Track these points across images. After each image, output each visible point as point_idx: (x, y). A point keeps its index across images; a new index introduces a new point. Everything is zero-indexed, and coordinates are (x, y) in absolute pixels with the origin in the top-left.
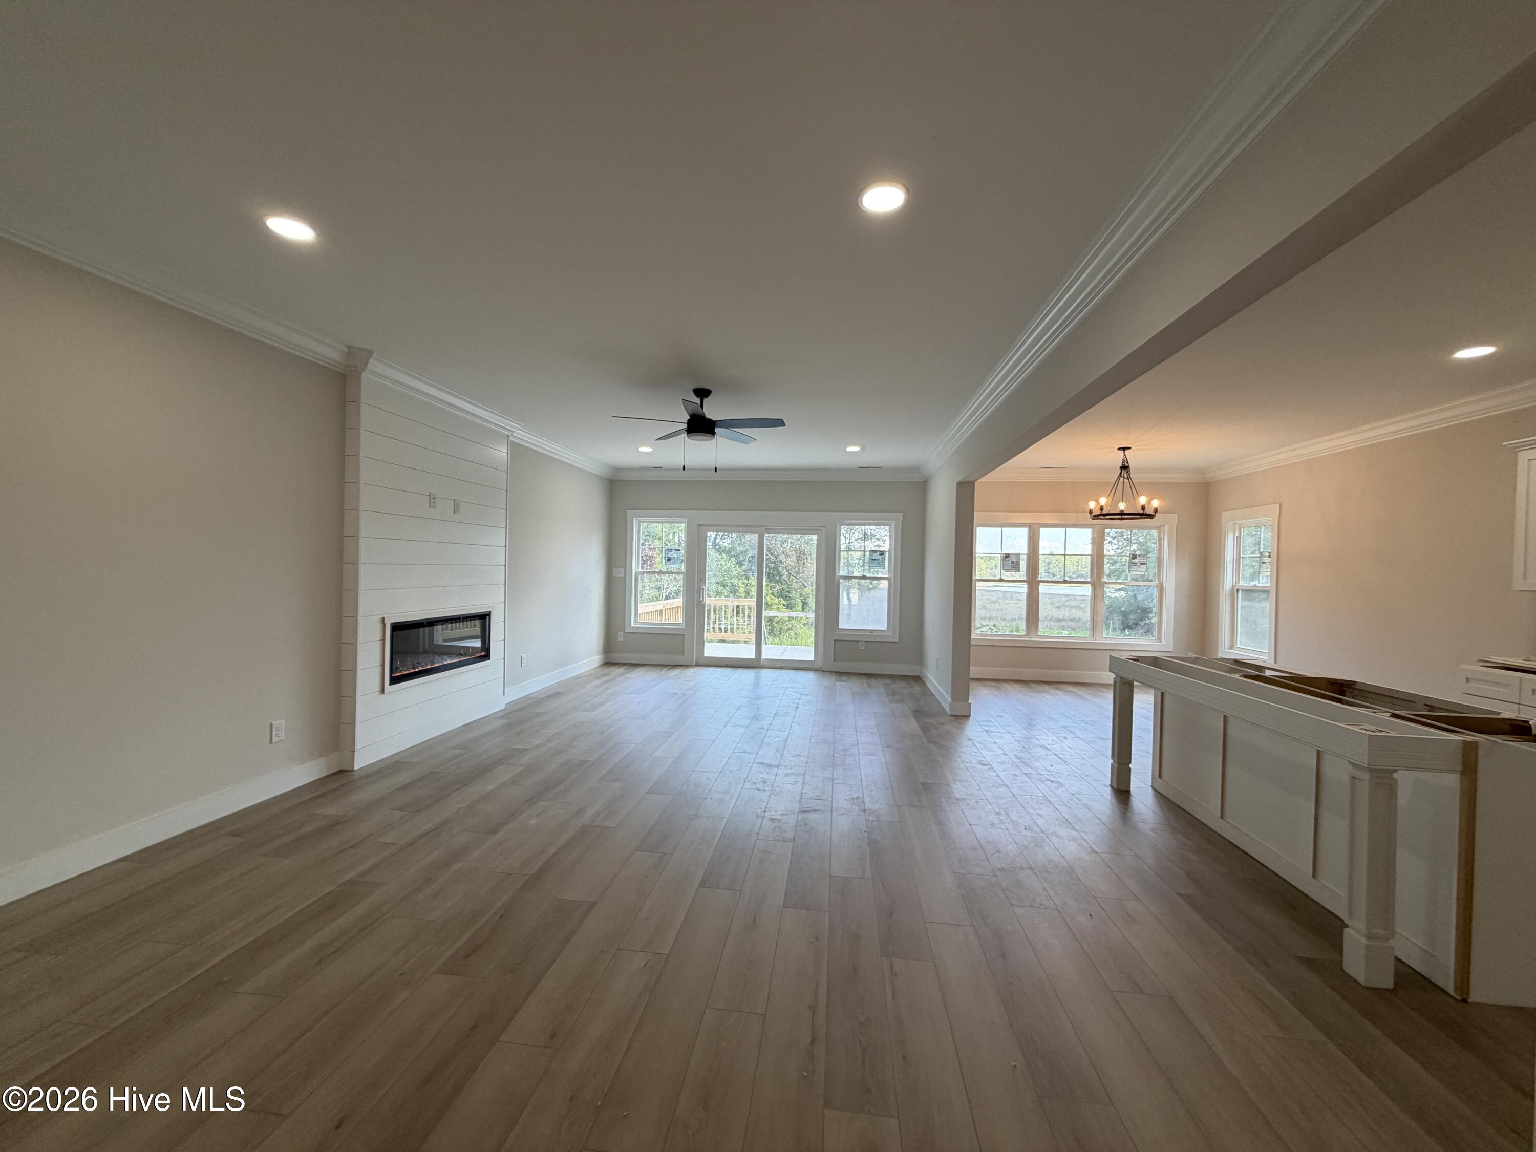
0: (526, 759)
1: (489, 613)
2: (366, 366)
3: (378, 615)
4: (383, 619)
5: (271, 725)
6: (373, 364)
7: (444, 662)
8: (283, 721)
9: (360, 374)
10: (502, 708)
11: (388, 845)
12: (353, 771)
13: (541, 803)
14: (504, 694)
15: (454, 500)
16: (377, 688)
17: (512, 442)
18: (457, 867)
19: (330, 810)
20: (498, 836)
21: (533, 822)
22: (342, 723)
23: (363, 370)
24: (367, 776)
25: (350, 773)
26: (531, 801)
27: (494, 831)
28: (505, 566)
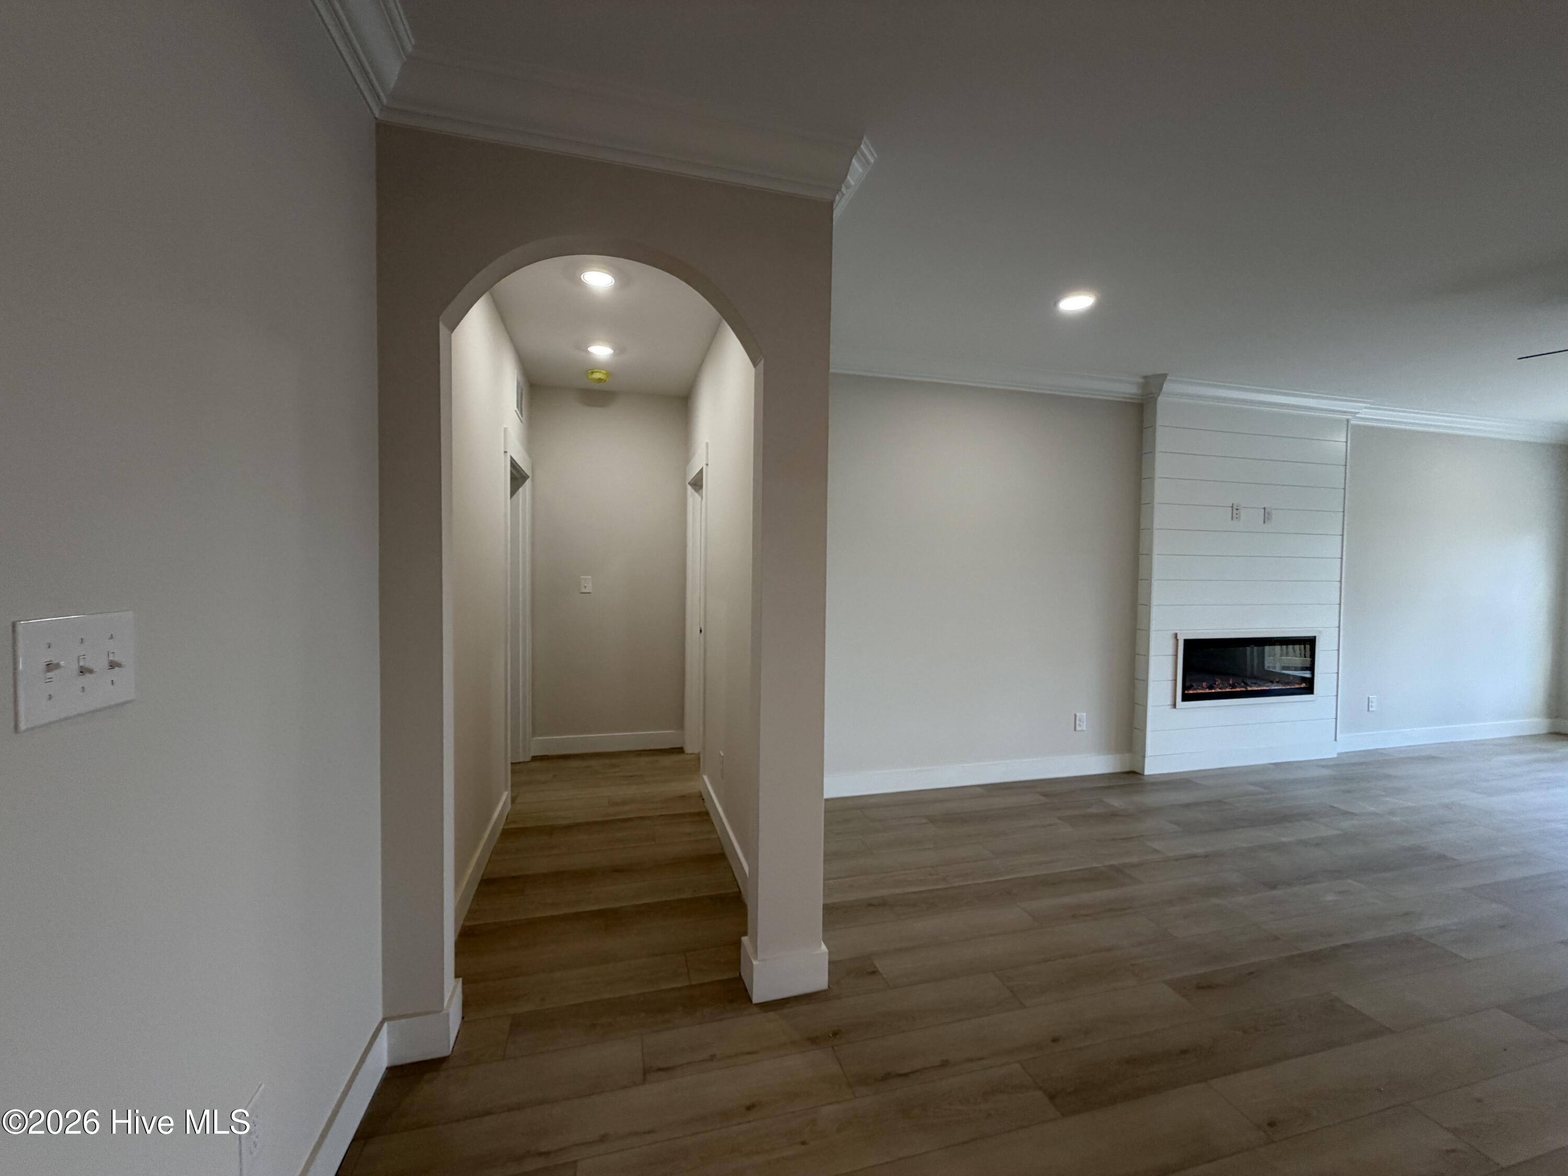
0: (1347, 824)
1: (1314, 638)
2: (1161, 389)
3: (1171, 630)
4: (1176, 635)
5: (1075, 715)
6: (1167, 387)
7: (1248, 687)
8: (1085, 714)
9: (1156, 399)
10: (1333, 756)
11: (1156, 851)
12: (1143, 775)
13: (1350, 881)
14: (1336, 740)
15: (1264, 508)
16: (1169, 701)
17: (1354, 426)
18: (1215, 901)
19: (1116, 802)
20: (1274, 892)
21: (1330, 897)
22: (1136, 728)
23: (1159, 395)
24: (1153, 784)
25: (1138, 776)
26: (1337, 873)
27: (1273, 886)
28: (1341, 581)
